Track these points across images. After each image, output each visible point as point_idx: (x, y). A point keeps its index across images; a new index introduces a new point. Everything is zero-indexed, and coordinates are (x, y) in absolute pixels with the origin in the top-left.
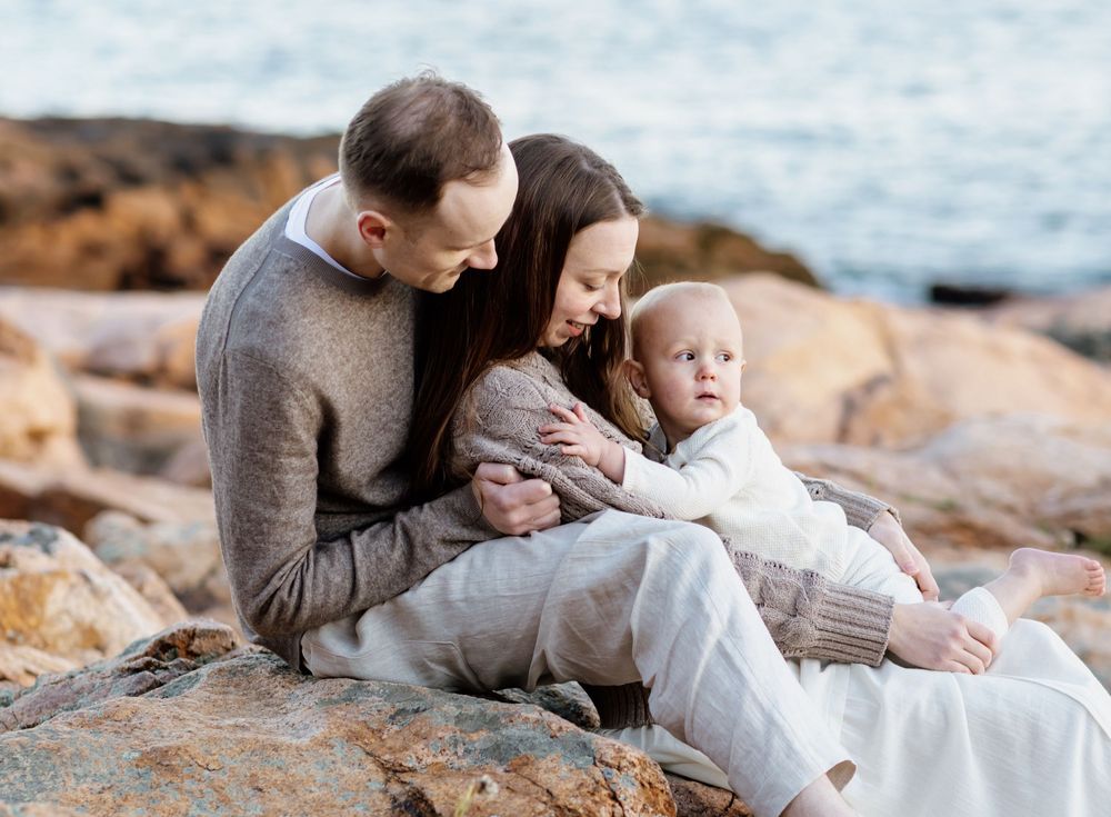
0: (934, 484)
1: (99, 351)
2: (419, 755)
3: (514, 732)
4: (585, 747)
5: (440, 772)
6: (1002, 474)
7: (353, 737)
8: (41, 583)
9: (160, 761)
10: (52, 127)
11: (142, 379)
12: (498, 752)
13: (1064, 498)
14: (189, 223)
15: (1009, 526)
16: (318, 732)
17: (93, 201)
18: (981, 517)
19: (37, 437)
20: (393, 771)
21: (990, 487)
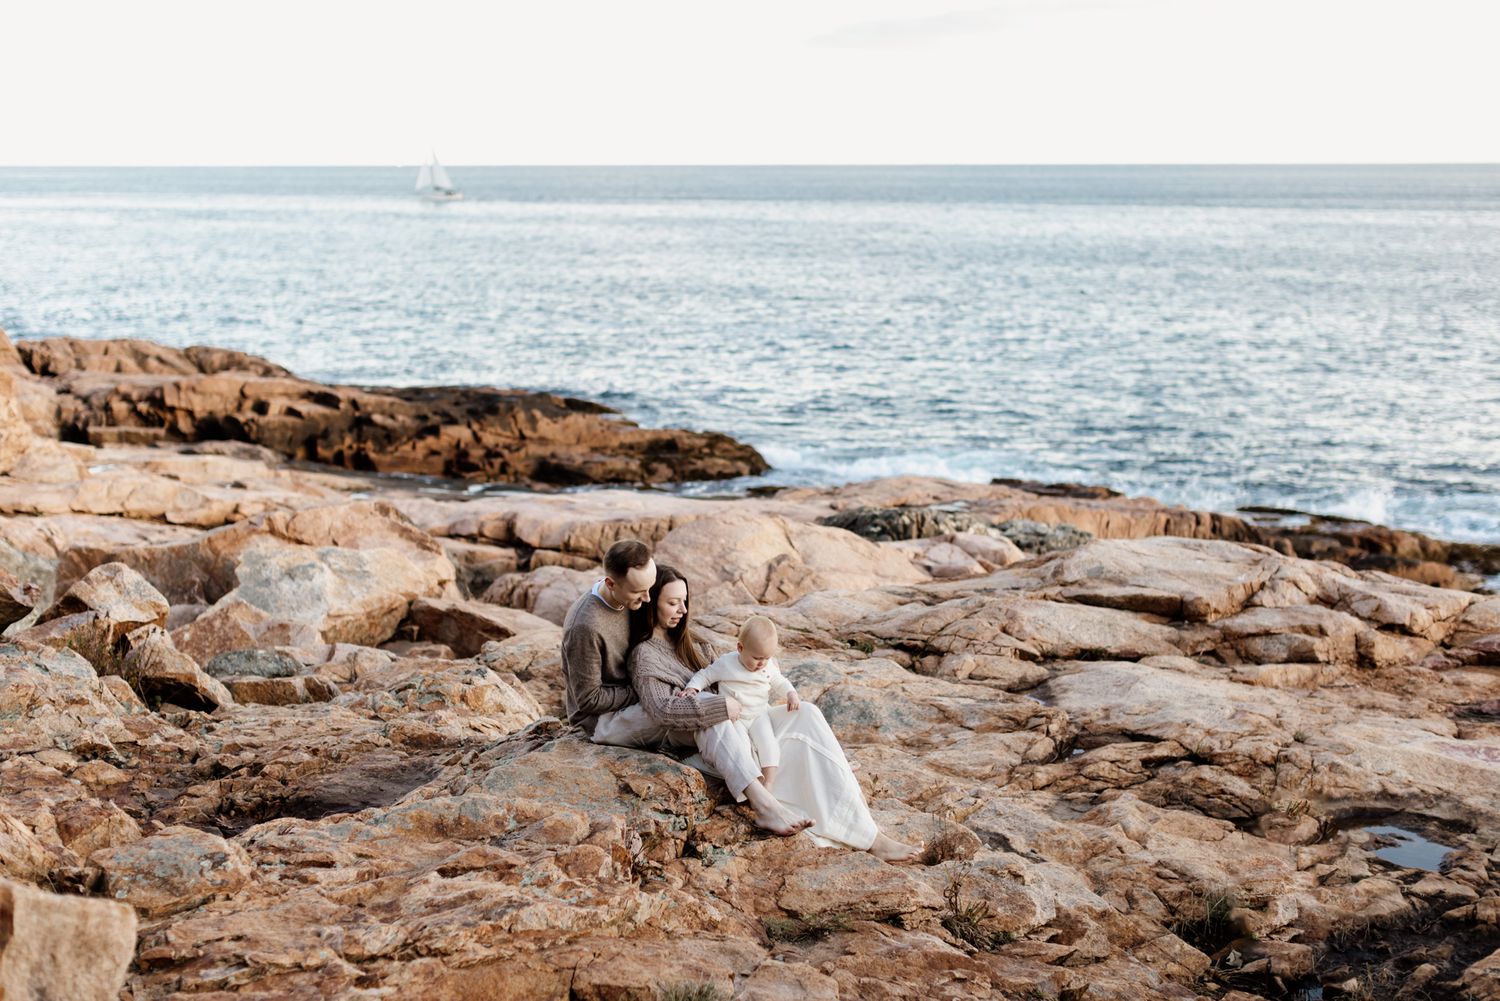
0: (800, 621)
1: (453, 526)
2: (627, 772)
3: (656, 764)
4: (678, 769)
5: (634, 777)
6: (825, 616)
7: (606, 766)
8: (482, 689)
9: (546, 775)
10: (413, 394)
11: (472, 538)
12: (652, 770)
13: (847, 626)
14: (477, 439)
15: (827, 638)
16: (595, 765)
17: (434, 431)
18: (817, 635)
19: (442, 584)
20: (619, 777)
21: (821, 622)
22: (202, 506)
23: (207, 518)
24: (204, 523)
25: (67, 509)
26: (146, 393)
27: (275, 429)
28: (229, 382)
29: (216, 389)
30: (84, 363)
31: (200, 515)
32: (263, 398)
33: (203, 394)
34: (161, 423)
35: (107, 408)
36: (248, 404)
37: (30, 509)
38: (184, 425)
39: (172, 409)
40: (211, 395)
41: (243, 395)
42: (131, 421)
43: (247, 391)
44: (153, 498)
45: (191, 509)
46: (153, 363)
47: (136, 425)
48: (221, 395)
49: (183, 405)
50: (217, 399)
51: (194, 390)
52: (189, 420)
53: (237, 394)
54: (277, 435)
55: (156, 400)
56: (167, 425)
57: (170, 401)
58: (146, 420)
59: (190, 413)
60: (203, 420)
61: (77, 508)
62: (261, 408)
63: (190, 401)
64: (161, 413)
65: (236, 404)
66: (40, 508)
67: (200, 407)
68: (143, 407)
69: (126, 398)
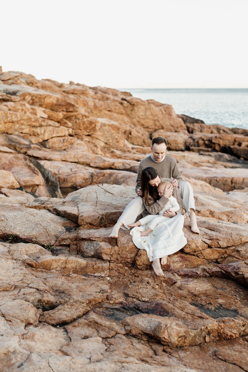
22: (103, 162)
23: (104, 166)
24: (103, 167)
25: (60, 159)
26: (208, 139)
27: (242, 151)
28: (231, 137)
29: (227, 138)
30: (203, 130)
31: (101, 165)
32: (241, 142)
33: (223, 140)
34: (211, 147)
35: (198, 142)
36: (237, 143)
37: (49, 159)
38: (217, 148)
39: (214, 144)
40: (226, 140)
41: (235, 141)
42: (203, 146)
43: (236, 140)
44: (88, 159)
45: (99, 163)
46: (222, 131)
47: (205, 147)
48: (228, 140)
49: (217, 142)
50: (227, 141)
51: (220, 138)
52: (219, 147)
53: (233, 140)
54: (242, 152)
55: (210, 141)
56: (213, 148)
57: (213, 141)
58: (207, 146)
59: (219, 145)
60: (223, 147)
61: (64, 159)
62: (240, 145)
63: (219, 141)
64: (211, 145)
65: (233, 143)
66: (52, 158)
67: (222, 143)
68: (207, 142)
69: (203, 140)
